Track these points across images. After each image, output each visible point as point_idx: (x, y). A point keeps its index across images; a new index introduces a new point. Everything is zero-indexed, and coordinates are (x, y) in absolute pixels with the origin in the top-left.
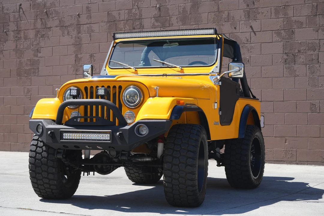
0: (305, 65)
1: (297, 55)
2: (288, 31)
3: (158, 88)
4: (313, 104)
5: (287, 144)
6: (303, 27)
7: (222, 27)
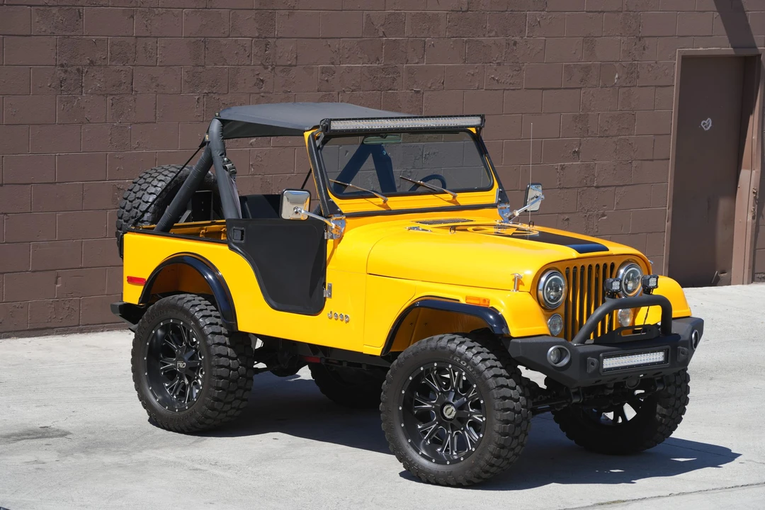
0: (103, 95)
1: (87, 71)
2: (68, 10)
4: (119, 189)
5: (58, 286)
6: (101, 3)
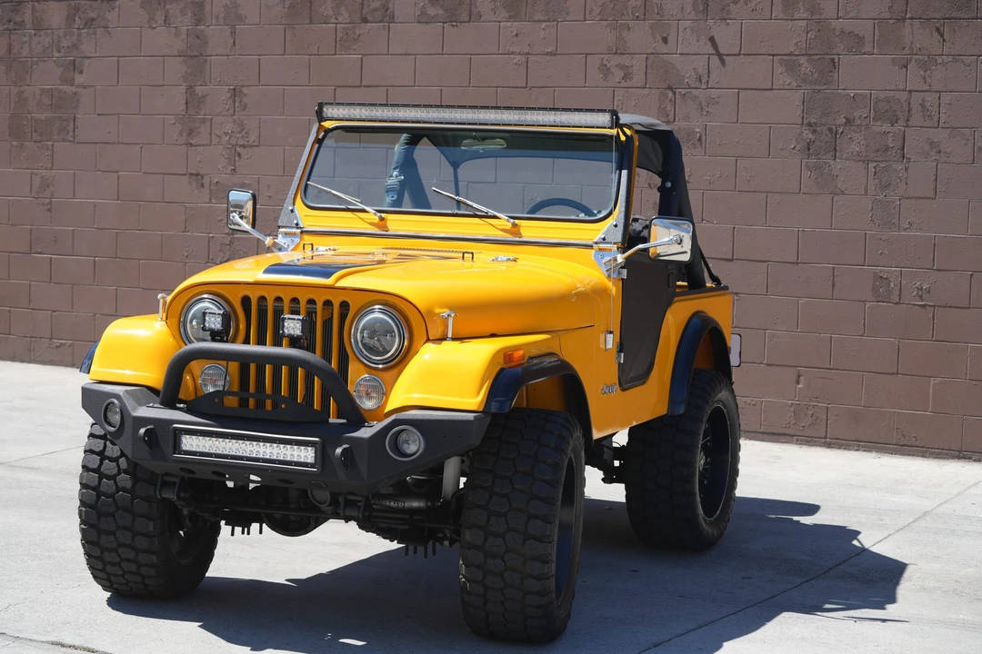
0: (864, 161)
1: (842, 132)
2: (820, 59)
3: (453, 315)
4: (881, 277)
5: (800, 386)
6: (863, 51)
7: (625, 33)
